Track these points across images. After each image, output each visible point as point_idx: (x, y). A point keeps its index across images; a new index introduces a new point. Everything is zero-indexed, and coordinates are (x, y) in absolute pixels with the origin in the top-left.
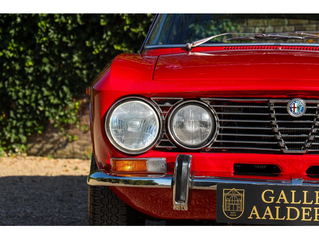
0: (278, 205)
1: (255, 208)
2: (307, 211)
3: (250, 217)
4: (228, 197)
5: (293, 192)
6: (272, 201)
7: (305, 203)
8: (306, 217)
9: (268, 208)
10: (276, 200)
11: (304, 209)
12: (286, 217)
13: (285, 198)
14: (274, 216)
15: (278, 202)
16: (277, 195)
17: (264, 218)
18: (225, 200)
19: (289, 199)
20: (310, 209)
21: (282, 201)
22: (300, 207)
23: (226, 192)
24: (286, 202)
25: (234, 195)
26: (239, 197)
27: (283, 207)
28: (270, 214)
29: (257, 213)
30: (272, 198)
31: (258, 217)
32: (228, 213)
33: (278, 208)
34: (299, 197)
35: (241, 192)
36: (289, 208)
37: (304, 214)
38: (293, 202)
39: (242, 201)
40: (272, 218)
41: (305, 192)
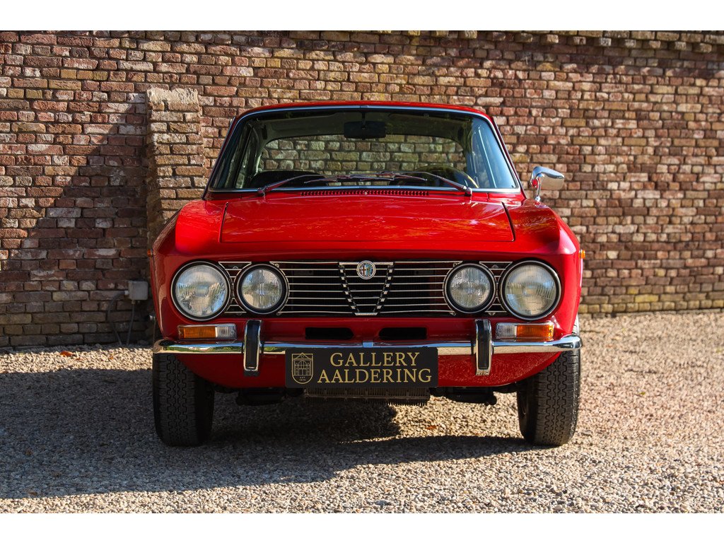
0: (347, 368)
1: (324, 372)
2: (375, 373)
3: (320, 381)
4: (297, 362)
5: (362, 354)
6: (341, 364)
7: (374, 364)
8: (375, 379)
9: (337, 372)
10: (344, 363)
11: (372, 371)
12: (356, 380)
13: (353, 360)
14: (344, 379)
15: (347, 365)
16: (345, 358)
17: (333, 381)
18: (294, 365)
19: (358, 361)
20: (379, 370)
21: (351, 363)
22: (368, 369)
23: (295, 357)
24: (355, 365)
25: (303, 360)
26: (308, 362)
27: (352, 370)
28: (339, 377)
29: (326, 377)
30: (341, 361)
31: (328, 381)
32: (297, 378)
33: (347, 371)
34: (368, 359)
35: (310, 356)
36: (357, 371)
37: (373, 376)
38: (362, 365)
39: (311, 366)
40: (341, 381)
41: (374, 354)
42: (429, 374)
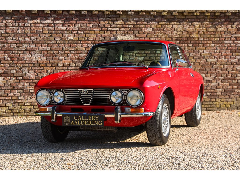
0: (79, 120)
1: (72, 121)
2: (86, 122)
3: (71, 124)
4: (65, 118)
5: (83, 116)
6: (77, 119)
7: (86, 119)
8: (86, 124)
9: (76, 121)
10: (78, 119)
11: (86, 121)
12: (81, 124)
13: (80, 118)
14: (78, 124)
15: (79, 119)
16: (78, 117)
17: (75, 124)
18: (64, 119)
19: (82, 118)
20: (87, 121)
21: (80, 119)
22: (84, 121)
23: (65, 117)
24: (81, 119)
25: (67, 118)
26: (68, 118)
27: (80, 121)
28: (76, 123)
29: (73, 123)
30: (77, 118)
31: (73, 124)
32: (65, 123)
33: (78, 121)
34: (84, 118)
35: (69, 117)
36: (81, 121)
37: (86, 123)
38: (83, 119)
39: (69, 119)
40: (77, 124)
41: (86, 116)
42: (101, 123)
